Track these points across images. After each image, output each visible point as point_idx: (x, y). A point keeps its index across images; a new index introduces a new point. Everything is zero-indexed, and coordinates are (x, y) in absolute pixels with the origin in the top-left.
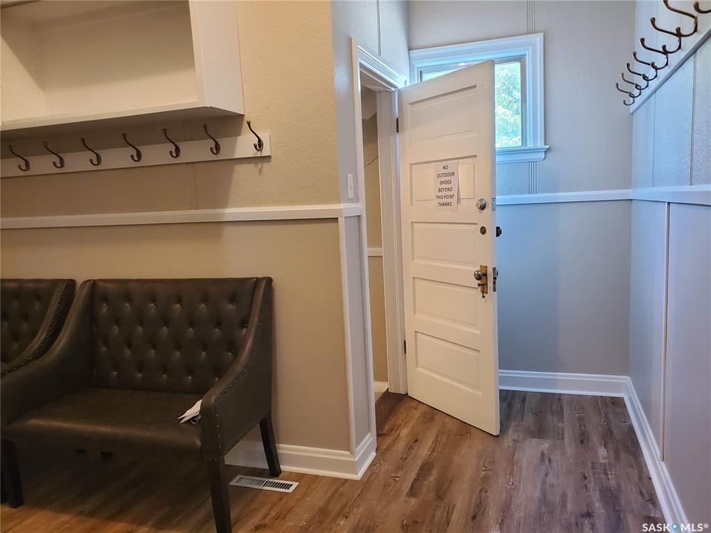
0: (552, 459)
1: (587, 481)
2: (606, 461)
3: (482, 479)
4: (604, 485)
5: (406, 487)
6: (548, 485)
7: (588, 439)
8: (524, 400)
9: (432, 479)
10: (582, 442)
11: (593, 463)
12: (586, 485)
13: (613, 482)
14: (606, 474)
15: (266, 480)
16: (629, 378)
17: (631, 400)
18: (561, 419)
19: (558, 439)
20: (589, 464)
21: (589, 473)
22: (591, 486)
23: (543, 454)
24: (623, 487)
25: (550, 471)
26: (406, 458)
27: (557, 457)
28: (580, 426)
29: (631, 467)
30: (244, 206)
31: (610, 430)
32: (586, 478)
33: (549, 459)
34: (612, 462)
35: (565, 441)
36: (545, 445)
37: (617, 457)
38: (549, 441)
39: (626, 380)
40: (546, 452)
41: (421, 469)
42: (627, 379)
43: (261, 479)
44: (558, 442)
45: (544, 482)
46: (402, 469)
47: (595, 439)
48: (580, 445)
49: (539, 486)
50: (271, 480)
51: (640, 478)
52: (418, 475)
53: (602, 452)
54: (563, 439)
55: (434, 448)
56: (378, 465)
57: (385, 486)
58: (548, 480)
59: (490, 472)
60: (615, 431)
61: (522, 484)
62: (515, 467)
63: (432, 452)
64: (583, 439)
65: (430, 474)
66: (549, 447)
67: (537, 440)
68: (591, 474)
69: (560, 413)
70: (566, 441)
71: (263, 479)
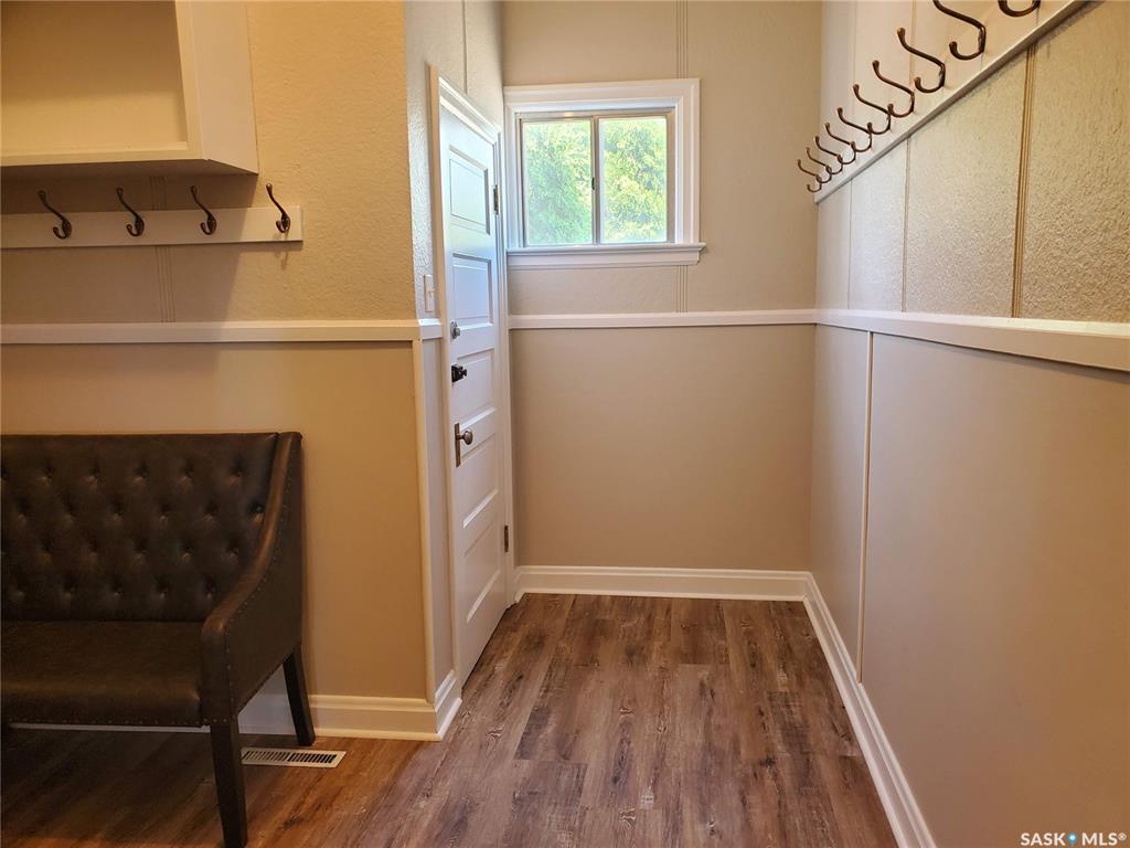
0: (715, 691)
1: (764, 718)
2: (786, 689)
3: (621, 725)
4: (787, 720)
5: (513, 745)
6: (713, 728)
7: (761, 659)
8: (668, 610)
9: (549, 730)
10: (753, 665)
11: (770, 693)
12: (763, 724)
13: (798, 717)
14: (788, 706)
15: (292, 752)
16: (808, 573)
17: (814, 605)
18: (723, 635)
19: (721, 663)
20: (766, 695)
21: (766, 706)
22: (770, 724)
23: (702, 685)
24: (811, 721)
25: (714, 708)
26: (508, 704)
27: (721, 689)
28: (749, 643)
29: (820, 694)
30: (255, 318)
31: (788, 646)
32: (762, 714)
33: (712, 691)
34: (795, 688)
35: (731, 665)
36: (704, 672)
37: (801, 683)
38: (709, 667)
39: (805, 576)
40: (706, 682)
41: (532, 717)
42: (808, 576)
43: (283, 751)
44: (722, 667)
45: (707, 725)
46: (504, 719)
47: (771, 661)
48: (750, 669)
49: (700, 729)
50: (300, 751)
51: (831, 708)
52: (529, 727)
53: (781, 678)
54: (727, 662)
55: (548, 686)
56: (467, 716)
57: (481, 746)
58: (712, 720)
59: (632, 716)
60: (796, 648)
61: (677, 729)
62: (666, 707)
63: (546, 692)
64: (754, 662)
65: (546, 725)
66: (710, 675)
67: (693, 666)
68: (769, 708)
69: (720, 627)
70: (733, 666)
71: (287, 751)
